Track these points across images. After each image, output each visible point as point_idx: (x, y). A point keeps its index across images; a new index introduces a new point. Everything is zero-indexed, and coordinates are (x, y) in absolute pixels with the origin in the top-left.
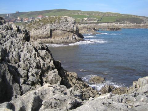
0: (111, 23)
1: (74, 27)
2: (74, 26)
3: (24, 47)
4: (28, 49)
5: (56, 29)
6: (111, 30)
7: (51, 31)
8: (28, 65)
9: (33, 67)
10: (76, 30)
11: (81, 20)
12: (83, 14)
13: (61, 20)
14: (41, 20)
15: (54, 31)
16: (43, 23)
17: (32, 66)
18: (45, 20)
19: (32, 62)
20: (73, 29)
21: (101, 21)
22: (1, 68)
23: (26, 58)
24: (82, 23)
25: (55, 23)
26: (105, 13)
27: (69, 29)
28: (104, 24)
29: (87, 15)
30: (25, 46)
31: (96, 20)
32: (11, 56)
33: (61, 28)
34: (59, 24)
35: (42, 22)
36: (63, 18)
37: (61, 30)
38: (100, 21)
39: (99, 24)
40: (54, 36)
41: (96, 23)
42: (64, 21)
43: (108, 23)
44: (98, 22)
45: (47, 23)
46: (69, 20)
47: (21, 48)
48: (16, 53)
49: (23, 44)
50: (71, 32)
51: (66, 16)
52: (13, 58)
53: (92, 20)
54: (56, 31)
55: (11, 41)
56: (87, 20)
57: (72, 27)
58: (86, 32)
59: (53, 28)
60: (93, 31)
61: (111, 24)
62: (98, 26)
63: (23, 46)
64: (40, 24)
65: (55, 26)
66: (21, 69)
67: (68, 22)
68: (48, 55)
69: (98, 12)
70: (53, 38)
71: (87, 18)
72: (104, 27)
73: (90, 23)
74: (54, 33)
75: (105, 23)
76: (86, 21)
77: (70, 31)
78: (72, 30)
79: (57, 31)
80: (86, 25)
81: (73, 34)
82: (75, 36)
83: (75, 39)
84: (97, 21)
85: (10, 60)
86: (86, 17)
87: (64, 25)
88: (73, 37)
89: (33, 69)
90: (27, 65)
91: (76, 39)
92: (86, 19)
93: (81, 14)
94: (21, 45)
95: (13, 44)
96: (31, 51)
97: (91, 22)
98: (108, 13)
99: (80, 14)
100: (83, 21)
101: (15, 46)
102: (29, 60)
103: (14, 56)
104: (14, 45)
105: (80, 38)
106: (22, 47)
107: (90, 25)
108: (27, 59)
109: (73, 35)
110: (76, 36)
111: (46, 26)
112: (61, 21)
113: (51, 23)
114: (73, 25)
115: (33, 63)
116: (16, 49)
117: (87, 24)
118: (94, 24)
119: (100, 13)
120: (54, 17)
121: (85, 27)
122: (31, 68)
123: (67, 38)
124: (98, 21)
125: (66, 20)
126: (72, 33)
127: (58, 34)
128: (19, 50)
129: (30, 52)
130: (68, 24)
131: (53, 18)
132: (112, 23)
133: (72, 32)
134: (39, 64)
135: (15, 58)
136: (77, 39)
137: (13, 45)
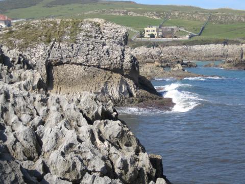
0: (233, 42)
1: (123, 55)
2: (123, 51)
3: (48, 110)
4: (63, 116)
5: (65, 61)
6: (236, 66)
7: (49, 66)
8: (79, 167)
9: (94, 171)
10: (130, 64)
11: (137, 32)
12: (142, 12)
13: (80, 30)
14: (16, 32)
15: (59, 68)
16: (21, 41)
17: (90, 168)
18: (28, 31)
19: (89, 155)
20: (122, 60)
21: (203, 37)
22: (4, 173)
23: (65, 144)
24: (139, 44)
25: (60, 41)
26: (216, 11)
27: (106, 62)
28: (212, 47)
29: (155, 18)
30: (53, 108)
31: (185, 34)
32: (11, 138)
33: (81, 59)
34: (75, 45)
35: (19, 37)
36: (88, 25)
37: (81, 64)
38: (197, 38)
39: (197, 47)
40: (60, 82)
41: (185, 43)
42: (91, 37)
43: (226, 42)
44: (193, 39)
45: (35, 39)
46: (107, 32)
47: (38, 114)
48: (25, 128)
49: (44, 102)
50: (116, 70)
51: (97, 20)
52: (18, 144)
53: (171, 34)
54: (65, 66)
55: (5, 92)
56: (155, 33)
57: (117, 54)
58: (156, 71)
59: (55, 56)
60: (181, 68)
61: (235, 45)
62: (193, 54)
63: (45, 108)
64: (10, 42)
65: (60, 50)
66: (55, 177)
67: (103, 40)
68: (130, 135)
69: (190, 8)
70: (54, 89)
71: (155, 28)
72: (211, 56)
73: (166, 44)
74: (58, 72)
75: (216, 42)
76: (152, 36)
77: (112, 67)
78: (118, 66)
79: (68, 68)
80: (154, 51)
81: (122, 79)
82: (127, 85)
83: (128, 96)
84: (188, 37)
85: (11, 150)
86: (151, 23)
87: (91, 47)
88: (121, 88)
89: (94, 177)
90: (74, 166)
91: (131, 95)
92: (152, 30)
93: (135, 15)
94: (37, 104)
95: (11, 99)
96: (74, 123)
97: (170, 39)
98: (222, 10)
99: (131, 13)
100: (142, 36)
101: (18, 107)
102: (76, 149)
103: (21, 138)
104: (15, 103)
105: (143, 92)
106: (42, 110)
107: (165, 49)
108: (71, 146)
109: (122, 82)
110: (131, 83)
111: (33, 50)
112: (81, 36)
113: (49, 41)
114: (119, 48)
115: (94, 158)
116: (25, 117)
117: (155, 45)
118: (179, 47)
119: (197, 10)
120: (58, 21)
121: (152, 56)
122: (87, 174)
123: (102, 91)
124: (191, 36)
125: (99, 31)
126: (119, 76)
127: (73, 79)
128: (32, 119)
129: (71, 126)
130: (104, 44)
131: (55, 24)
132: (238, 43)
133: (119, 70)
134: (109, 163)
135: (25, 143)
136: (135, 94)
137: (13, 105)
